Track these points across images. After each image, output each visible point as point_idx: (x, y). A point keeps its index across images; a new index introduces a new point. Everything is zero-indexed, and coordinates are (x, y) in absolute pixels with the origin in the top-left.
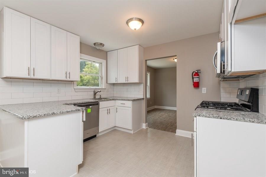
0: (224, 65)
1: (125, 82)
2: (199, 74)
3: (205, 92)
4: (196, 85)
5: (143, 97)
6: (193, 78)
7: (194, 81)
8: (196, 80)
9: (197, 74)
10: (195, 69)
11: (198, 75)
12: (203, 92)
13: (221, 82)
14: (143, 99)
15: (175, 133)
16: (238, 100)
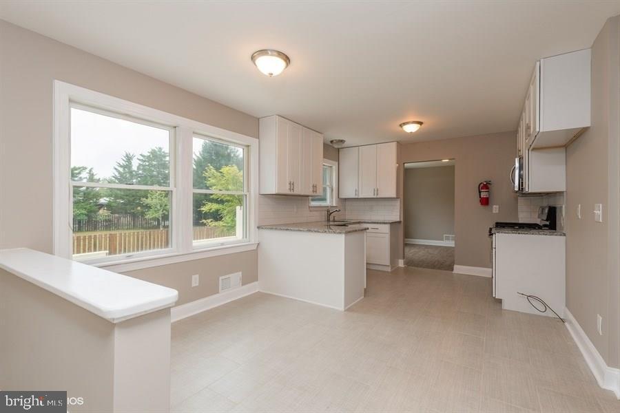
0: (522, 182)
1: (373, 196)
2: (489, 186)
3: (497, 212)
4: (485, 202)
5: (398, 220)
6: (480, 192)
7: (482, 196)
8: (484, 195)
9: (486, 186)
10: (483, 180)
11: (487, 188)
12: (494, 212)
13: (519, 198)
14: (400, 222)
15: (452, 270)
16: (540, 220)
